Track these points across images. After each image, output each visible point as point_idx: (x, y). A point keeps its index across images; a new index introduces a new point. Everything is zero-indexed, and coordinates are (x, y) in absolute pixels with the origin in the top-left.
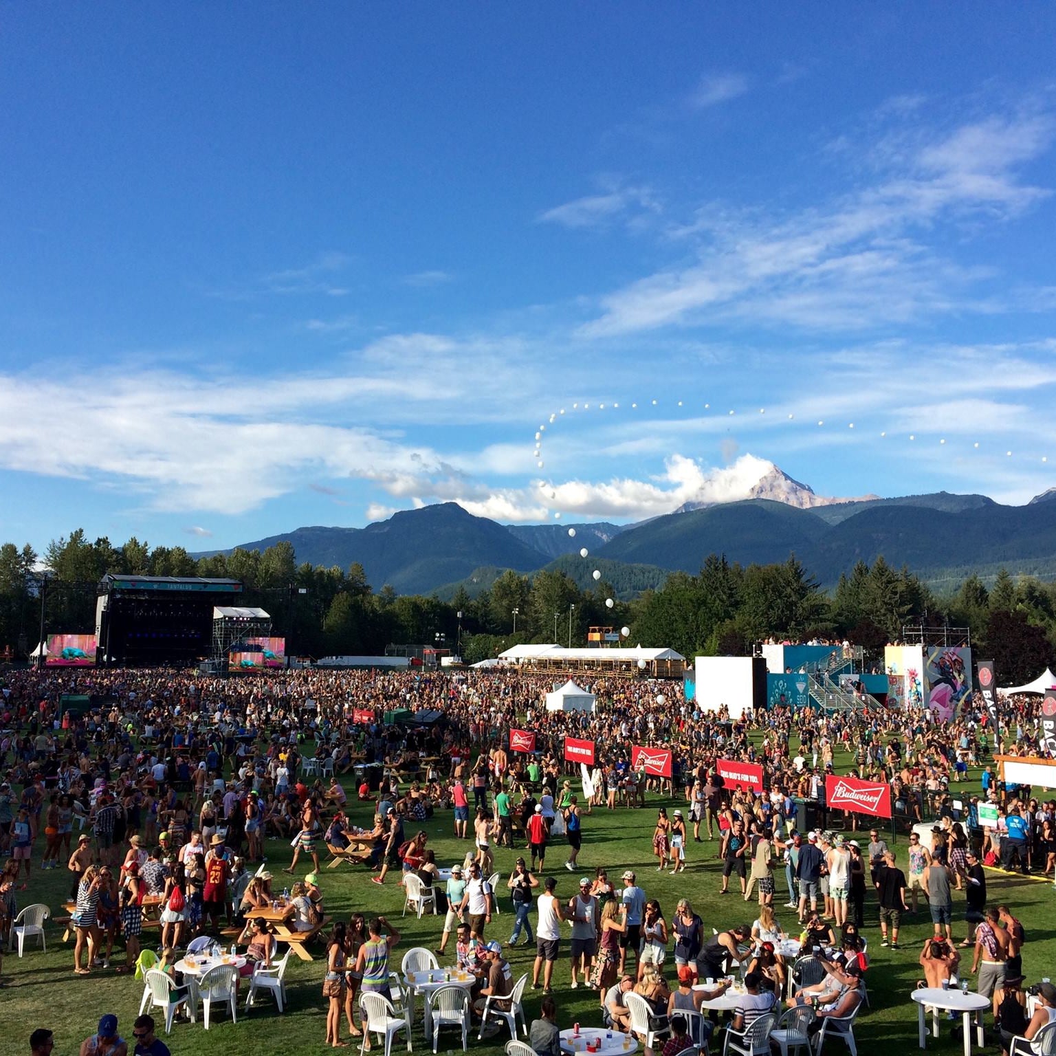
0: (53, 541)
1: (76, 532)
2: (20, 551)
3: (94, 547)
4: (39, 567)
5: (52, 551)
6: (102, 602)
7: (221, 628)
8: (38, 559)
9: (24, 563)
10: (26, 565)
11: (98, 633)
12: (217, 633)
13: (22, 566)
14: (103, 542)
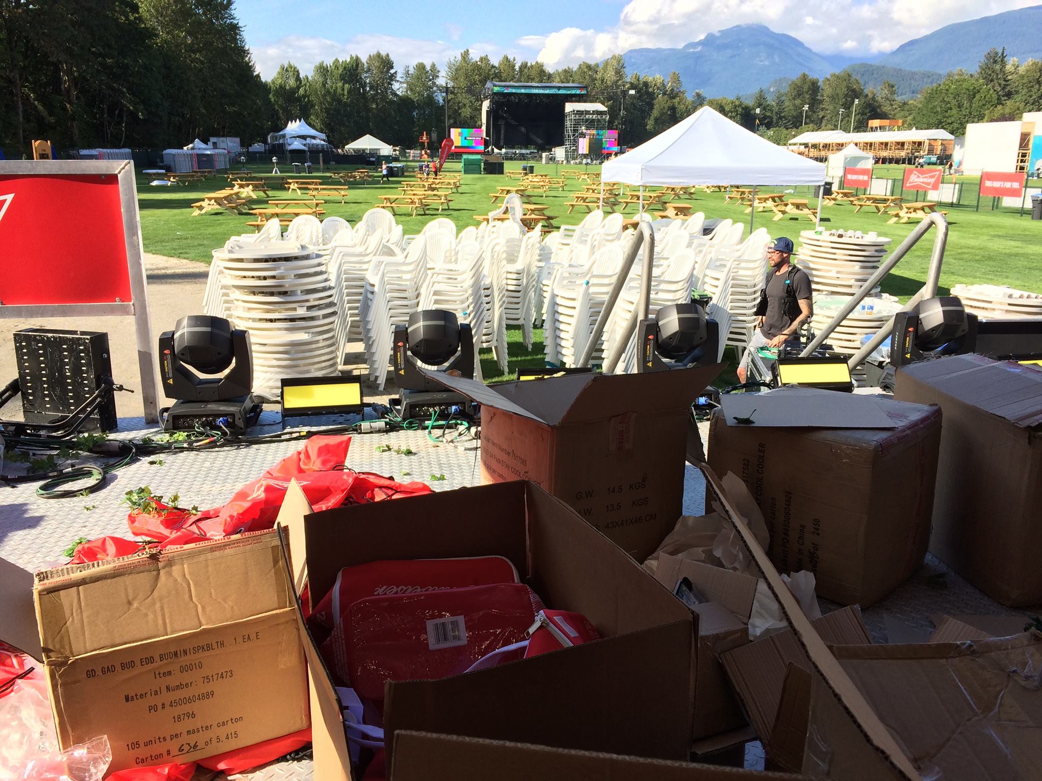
0: (450, 59)
1: (465, 52)
2: (428, 68)
3: (478, 63)
4: (441, 81)
5: (450, 68)
6: (486, 105)
7: (571, 119)
8: (440, 74)
9: (431, 77)
10: (433, 79)
11: (484, 128)
12: (568, 123)
13: (430, 80)
14: (484, 59)
